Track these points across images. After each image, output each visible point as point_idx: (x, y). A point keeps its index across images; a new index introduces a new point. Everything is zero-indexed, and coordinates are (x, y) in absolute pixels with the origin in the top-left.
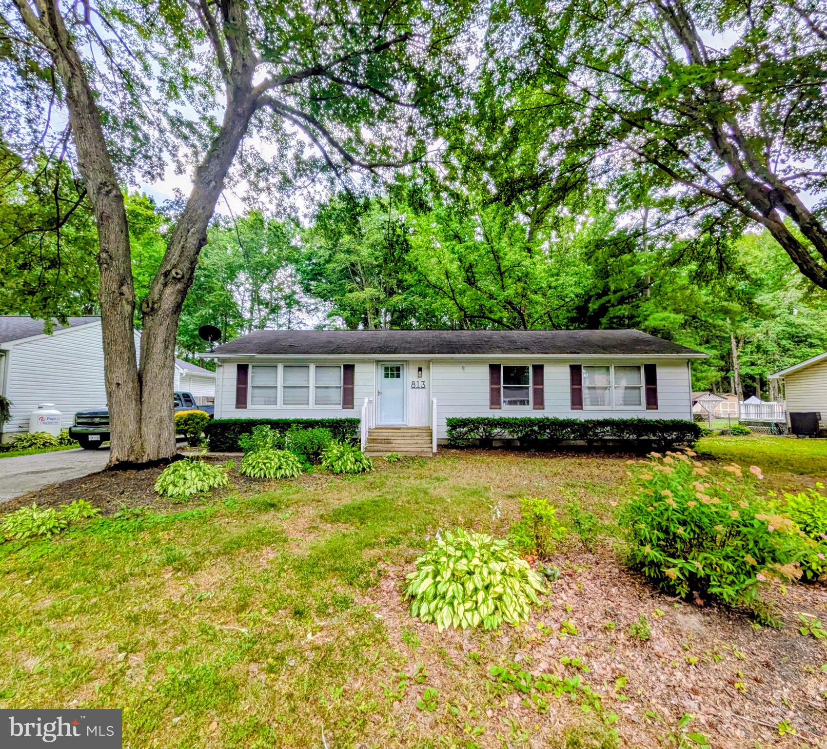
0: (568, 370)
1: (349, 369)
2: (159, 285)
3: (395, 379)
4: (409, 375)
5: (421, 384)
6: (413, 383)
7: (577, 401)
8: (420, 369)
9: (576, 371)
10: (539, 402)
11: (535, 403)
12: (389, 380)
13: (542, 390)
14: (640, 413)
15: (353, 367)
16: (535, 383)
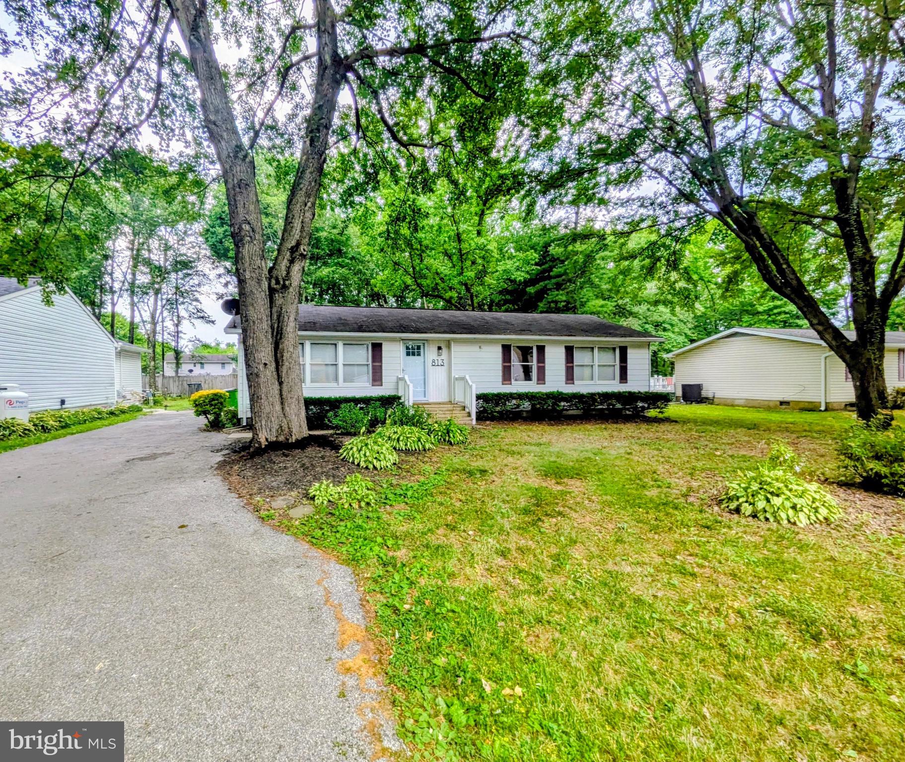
0: (563, 350)
1: (377, 348)
2: (285, 261)
3: (416, 357)
4: (430, 353)
5: (440, 362)
6: (434, 361)
7: (570, 377)
8: (440, 348)
9: (569, 351)
10: (541, 379)
11: (538, 379)
12: (411, 357)
13: (544, 367)
14: (615, 386)
15: (380, 345)
16: (539, 362)
